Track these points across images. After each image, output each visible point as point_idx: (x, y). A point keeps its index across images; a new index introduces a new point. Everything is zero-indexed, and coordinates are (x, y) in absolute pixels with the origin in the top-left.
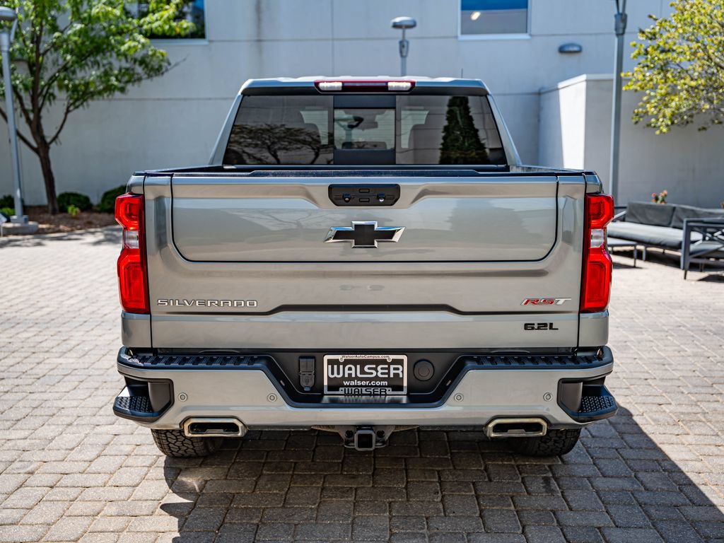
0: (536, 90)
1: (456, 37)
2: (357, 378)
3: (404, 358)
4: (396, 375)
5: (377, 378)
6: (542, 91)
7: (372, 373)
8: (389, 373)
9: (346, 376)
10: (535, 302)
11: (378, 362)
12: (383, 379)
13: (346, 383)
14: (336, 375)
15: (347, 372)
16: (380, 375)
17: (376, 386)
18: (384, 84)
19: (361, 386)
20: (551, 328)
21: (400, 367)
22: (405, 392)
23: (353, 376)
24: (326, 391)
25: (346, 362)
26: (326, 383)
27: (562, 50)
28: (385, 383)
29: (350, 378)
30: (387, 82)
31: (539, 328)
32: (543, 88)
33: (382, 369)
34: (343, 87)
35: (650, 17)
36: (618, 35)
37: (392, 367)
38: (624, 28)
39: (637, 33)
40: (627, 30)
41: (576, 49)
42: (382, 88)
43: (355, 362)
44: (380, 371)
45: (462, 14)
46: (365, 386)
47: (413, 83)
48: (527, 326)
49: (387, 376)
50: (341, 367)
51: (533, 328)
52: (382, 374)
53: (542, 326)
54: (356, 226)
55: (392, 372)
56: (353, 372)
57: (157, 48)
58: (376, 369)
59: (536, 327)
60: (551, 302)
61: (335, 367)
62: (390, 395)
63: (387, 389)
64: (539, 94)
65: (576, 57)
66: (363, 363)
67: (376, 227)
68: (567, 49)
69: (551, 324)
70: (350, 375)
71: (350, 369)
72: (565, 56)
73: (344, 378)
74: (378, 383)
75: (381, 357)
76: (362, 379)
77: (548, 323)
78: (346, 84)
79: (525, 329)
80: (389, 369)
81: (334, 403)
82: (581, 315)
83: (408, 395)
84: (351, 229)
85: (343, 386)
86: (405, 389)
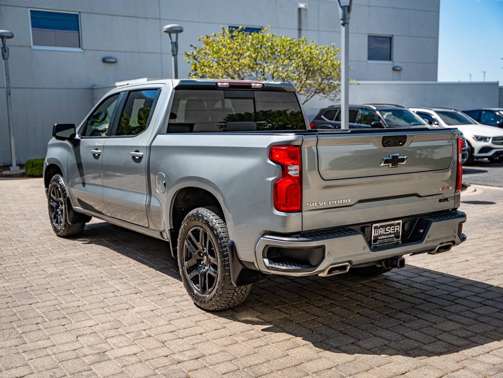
0: (90, 86)
1: (30, 47)
2: (383, 235)
3: (401, 221)
4: (397, 230)
5: (390, 234)
6: (94, 87)
7: (388, 232)
8: (394, 230)
9: (379, 234)
10: (444, 189)
11: (391, 225)
12: (393, 234)
13: (379, 238)
14: (376, 234)
16: (392, 232)
17: (389, 238)
18: (249, 85)
19: (385, 238)
20: (447, 200)
21: (399, 226)
24: (373, 242)
25: (380, 227)
26: (372, 239)
27: (104, 60)
28: (393, 235)
29: (381, 235)
30: (251, 83)
31: (444, 201)
32: (94, 85)
33: (392, 228)
34: (230, 86)
35: (192, 46)
36: (173, 55)
37: (396, 227)
38: (177, 51)
39: (183, 54)
40: (178, 52)
41: (114, 60)
42: (248, 87)
43: (383, 226)
44: (392, 230)
45: (32, 30)
47: (263, 84)
48: (440, 201)
50: (378, 230)
51: (442, 201)
52: (393, 231)
55: (396, 229)
58: (390, 229)
60: (448, 188)
61: (376, 230)
62: (396, 241)
63: (394, 238)
64: (92, 89)
65: (113, 65)
66: (385, 226)
67: (399, 157)
68: (108, 60)
70: (381, 233)
71: (381, 230)
72: (106, 65)
73: (379, 236)
74: (391, 236)
75: (393, 222)
76: (385, 235)
77: (446, 198)
79: (440, 202)
80: (394, 228)
82: (455, 193)
83: (401, 240)
84: (390, 158)
85: (378, 240)
86: (400, 237)
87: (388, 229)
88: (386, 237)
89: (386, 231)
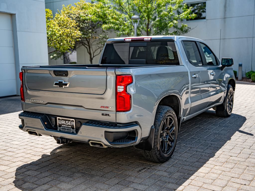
2: (65, 124)
3: (74, 120)
5: (69, 125)
7: (68, 124)
8: (71, 124)
9: (62, 123)
10: (103, 107)
11: (69, 121)
12: (70, 126)
13: (62, 125)
14: (60, 123)
15: (62, 122)
17: (69, 127)
18: (143, 39)
20: (109, 116)
22: (75, 130)
23: (64, 124)
24: (58, 127)
25: (62, 120)
26: (58, 125)
28: (70, 127)
29: (63, 124)
30: (144, 38)
33: (70, 123)
34: (131, 40)
37: (72, 122)
43: (64, 120)
46: (66, 127)
47: (151, 38)
48: (102, 114)
49: (71, 125)
50: (61, 121)
51: (104, 115)
52: (70, 124)
53: (106, 115)
54: (59, 82)
55: (72, 124)
56: (64, 122)
57: (184, 24)
58: (68, 122)
59: (105, 115)
60: (108, 107)
61: (60, 120)
62: (72, 130)
63: (71, 128)
66: (66, 120)
67: (63, 82)
69: (109, 114)
70: (63, 123)
75: (69, 119)
76: (66, 125)
77: (108, 114)
78: (132, 39)
80: (71, 123)
81: (60, 131)
82: (117, 112)
84: (58, 82)
85: (62, 126)
86: (75, 129)
87: (67, 122)
88: (66, 126)
89: (66, 123)
